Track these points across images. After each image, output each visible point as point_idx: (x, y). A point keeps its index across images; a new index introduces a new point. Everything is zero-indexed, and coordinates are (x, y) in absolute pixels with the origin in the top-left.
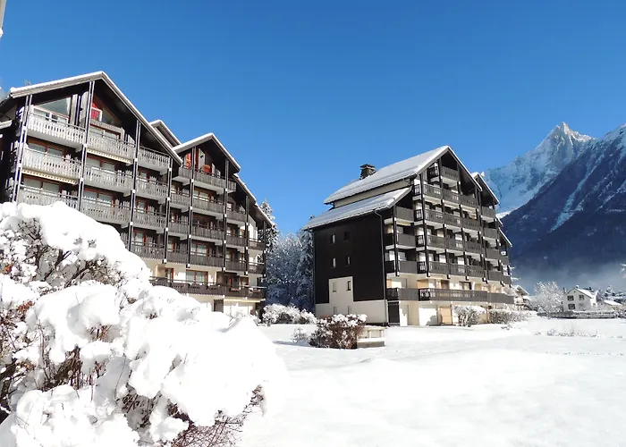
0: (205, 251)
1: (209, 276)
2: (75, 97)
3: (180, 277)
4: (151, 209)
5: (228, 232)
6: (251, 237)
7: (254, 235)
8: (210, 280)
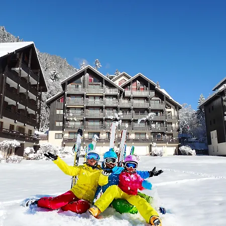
0: (144, 124)
2: (83, 76)
3: (133, 136)
5: (159, 114)
6: (173, 114)
7: (175, 113)
8: (147, 136)
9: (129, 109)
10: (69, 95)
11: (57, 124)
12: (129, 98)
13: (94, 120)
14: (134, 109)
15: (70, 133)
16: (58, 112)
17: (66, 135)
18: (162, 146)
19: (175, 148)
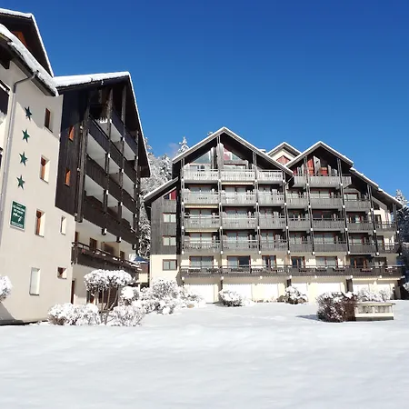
0: (332, 239)
1: (339, 260)
2: (212, 149)
3: (311, 263)
4: (276, 213)
5: (357, 219)
6: (384, 219)
7: (387, 217)
8: (340, 263)
9: (302, 212)
10: (188, 185)
11: (166, 242)
12: (301, 190)
13: (237, 232)
14: (314, 210)
15: (191, 258)
16: (166, 218)
17: (185, 263)
18: (368, 283)
19: (393, 285)
